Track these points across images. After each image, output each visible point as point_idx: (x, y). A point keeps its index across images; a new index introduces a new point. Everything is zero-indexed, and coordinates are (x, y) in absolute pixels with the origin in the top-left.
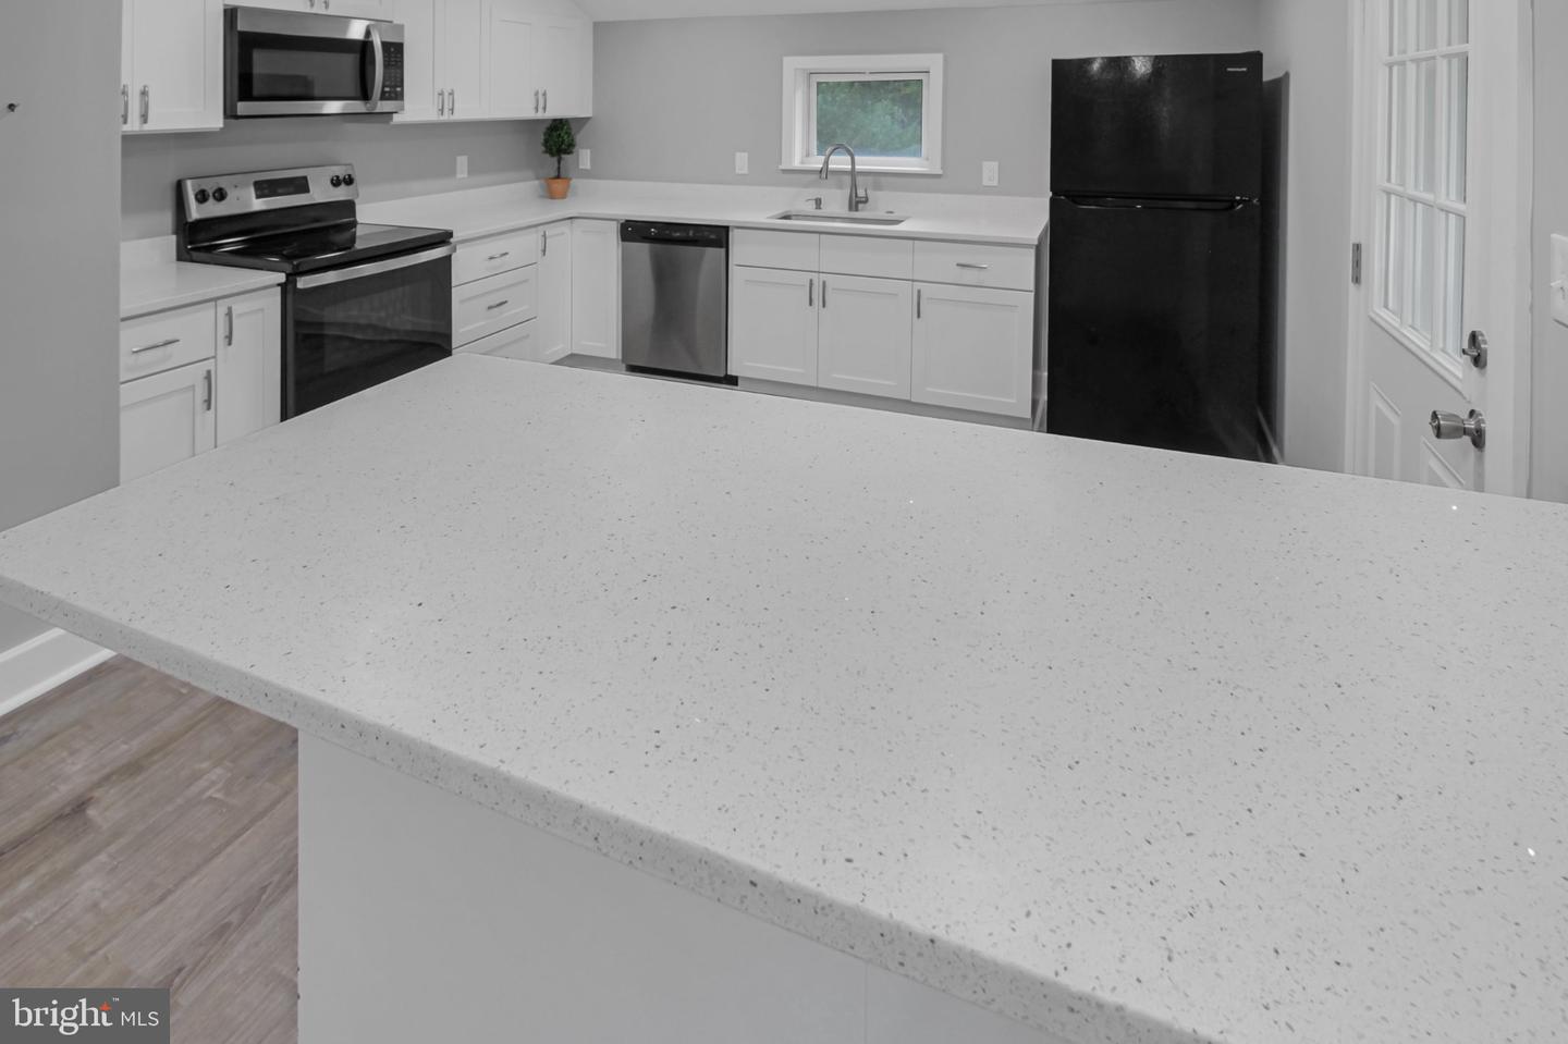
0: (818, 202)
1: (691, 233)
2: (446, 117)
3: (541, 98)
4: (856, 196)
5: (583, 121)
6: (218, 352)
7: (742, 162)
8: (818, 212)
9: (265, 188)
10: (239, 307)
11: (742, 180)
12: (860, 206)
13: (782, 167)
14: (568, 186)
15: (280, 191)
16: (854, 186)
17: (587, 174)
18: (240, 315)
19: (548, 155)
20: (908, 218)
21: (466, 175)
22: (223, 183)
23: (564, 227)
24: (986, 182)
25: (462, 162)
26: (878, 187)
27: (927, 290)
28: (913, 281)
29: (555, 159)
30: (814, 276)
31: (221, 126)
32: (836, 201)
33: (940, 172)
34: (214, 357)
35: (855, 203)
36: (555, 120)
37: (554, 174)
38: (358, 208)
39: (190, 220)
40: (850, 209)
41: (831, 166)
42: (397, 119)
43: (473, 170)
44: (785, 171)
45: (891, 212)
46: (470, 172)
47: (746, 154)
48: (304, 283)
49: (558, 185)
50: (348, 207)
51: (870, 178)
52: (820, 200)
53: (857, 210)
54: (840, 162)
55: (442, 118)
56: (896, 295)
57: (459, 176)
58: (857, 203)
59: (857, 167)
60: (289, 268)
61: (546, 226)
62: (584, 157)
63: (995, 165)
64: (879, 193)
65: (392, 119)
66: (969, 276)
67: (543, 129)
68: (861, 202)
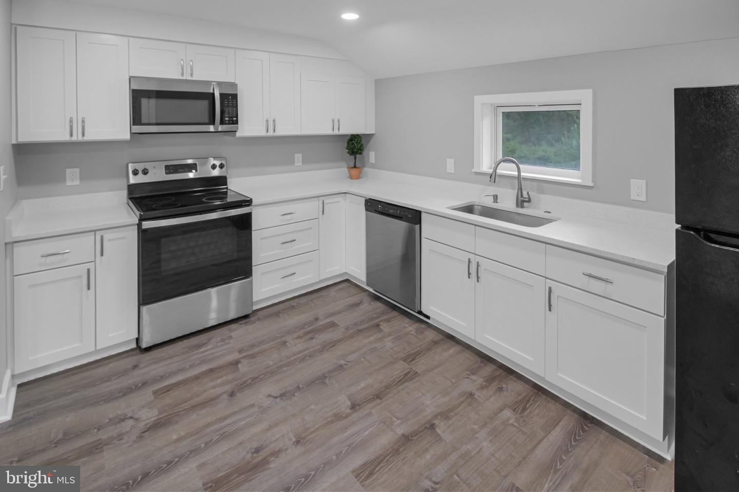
2: (271, 133)
3: (336, 123)
4: (522, 196)
5: (369, 136)
6: (97, 259)
9: (170, 169)
10: (108, 236)
11: (449, 177)
12: (526, 204)
13: (473, 170)
14: (360, 172)
15: (179, 170)
16: (520, 189)
17: (374, 166)
18: (109, 240)
19: (349, 154)
20: (560, 219)
21: (301, 164)
22: (148, 166)
23: (340, 199)
24: (634, 196)
25: (298, 157)
26: (541, 191)
27: (558, 290)
28: (547, 278)
29: (353, 157)
30: (472, 257)
34: (95, 261)
35: (522, 202)
36: (352, 135)
37: (353, 166)
38: (229, 180)
40: (517, 206)
41: (499, 171)
42: (238, 134)
43: (304, 161)
44: (477, 173)
45: (549, 212)
48: (147, 225)
49: (354, 171)
50: (222, 180)
51: (535, 184)
52: (497, 196)
53: (522, 207)
54: (508, 169)
55: (268, 134)
56: (532, 286)
57: (296, 164)
58: (523, 201)
61: (324, 197)
62: (372, 156)
63: (643, 183)
64: (542, 196)
65: (236, 134)
66: (596, 286)
67: (347, 139)
68: (526, 201)
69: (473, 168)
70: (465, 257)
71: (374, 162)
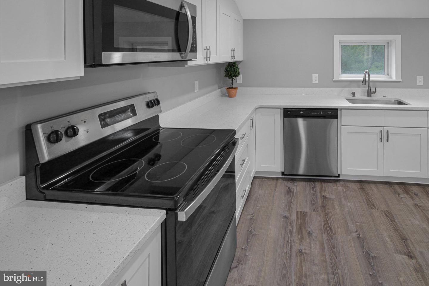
0: (354, 94)
1: (322, 113)
7: (315, 78)
8: (353, 98)
12: (372, 95)
13: (334, 80)
31: (82, 74)
32: (360, 94)
33: (401, 80)
39: (42, 162)
46: (200, 88)
47: (317, 75)
59: (371, 79)
60: (169, 204)
69: (334, 78)
70: (378, 130)
71: (242, 82)
